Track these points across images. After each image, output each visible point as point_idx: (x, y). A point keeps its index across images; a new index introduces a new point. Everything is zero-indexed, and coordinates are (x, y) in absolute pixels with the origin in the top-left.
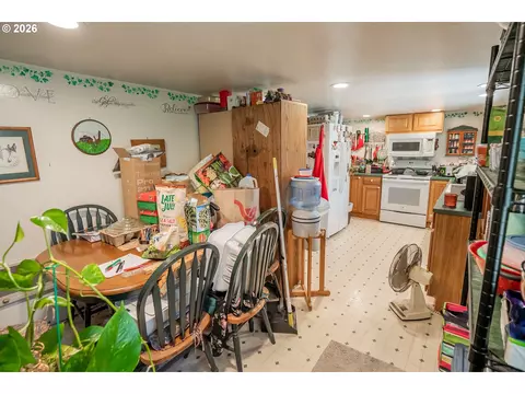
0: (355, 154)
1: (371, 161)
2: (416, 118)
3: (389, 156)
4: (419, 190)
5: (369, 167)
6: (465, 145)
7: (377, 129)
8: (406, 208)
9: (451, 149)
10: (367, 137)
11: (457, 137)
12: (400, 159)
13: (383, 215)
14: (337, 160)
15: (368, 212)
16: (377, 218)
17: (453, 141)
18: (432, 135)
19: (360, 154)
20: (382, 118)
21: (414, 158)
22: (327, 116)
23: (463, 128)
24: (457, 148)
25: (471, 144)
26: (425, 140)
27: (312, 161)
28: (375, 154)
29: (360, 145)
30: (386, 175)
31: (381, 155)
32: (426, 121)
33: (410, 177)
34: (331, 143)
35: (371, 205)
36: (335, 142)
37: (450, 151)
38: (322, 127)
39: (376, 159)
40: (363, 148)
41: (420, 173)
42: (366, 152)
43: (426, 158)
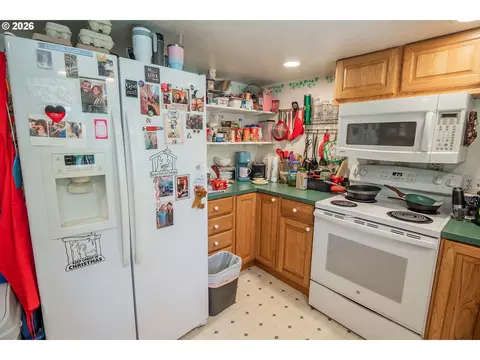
0: (289, 147)
1: (316, 164)
10: (307, 115)
19: (297, 147)
28: (322, 149)
39: (323, 159)
40: (302, 139)
41: (420, 208)
42: (307, 144)
43: (438, 169)
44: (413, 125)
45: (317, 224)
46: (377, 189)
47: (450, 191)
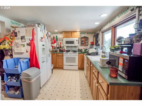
0: (53, 45)
1: (59, 48)
2: (72, 33)
3: (65, 46)
4: (75, 57)
5: (58, 50)
6: (86, 42)
7: (60, 36)
8: (72, 64)
9: (82, 43)
10: (57, 39)
11: (83, 40)
12: (68, 47)
13: (65, 67)
14: (44, 47)
15: (59, 67)
16: (62, 68)
17: (82, 41)
18: (77, 39)
19: (55, 45)
20: (61, 33)
21: (72, 47)
22: (37, 25)
23: (85, 37)
24: (83, 43)
25: (87, 42)
26: (75, 41)
27: (29, 47)
28: (60, 45)
29: (55, 42)
30: (64, 53)
31: (62, 46)
32: (75, 34)
33: (72, 53)
34: (39, 38)
35: (60, 64)
36: (42, 38)
37: (82, 44)
38: (33, 29)
39: (60, 47)
40: (56, 43)
41: (75, 51)
42: (57, 44)
43: (75, 47)
44: (74, 41)
45: (64, 56)
46: (70, 50)
47: (78, 49)
